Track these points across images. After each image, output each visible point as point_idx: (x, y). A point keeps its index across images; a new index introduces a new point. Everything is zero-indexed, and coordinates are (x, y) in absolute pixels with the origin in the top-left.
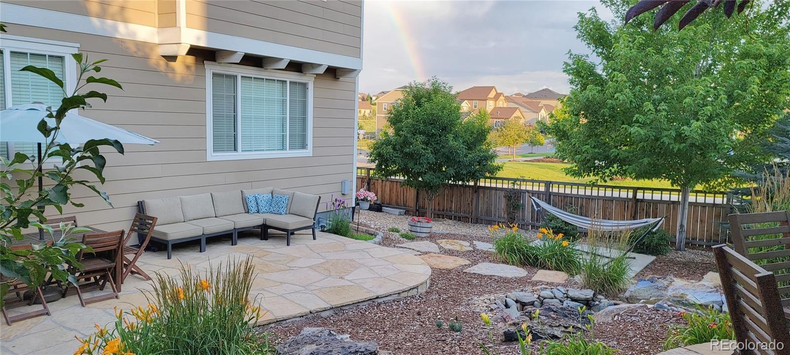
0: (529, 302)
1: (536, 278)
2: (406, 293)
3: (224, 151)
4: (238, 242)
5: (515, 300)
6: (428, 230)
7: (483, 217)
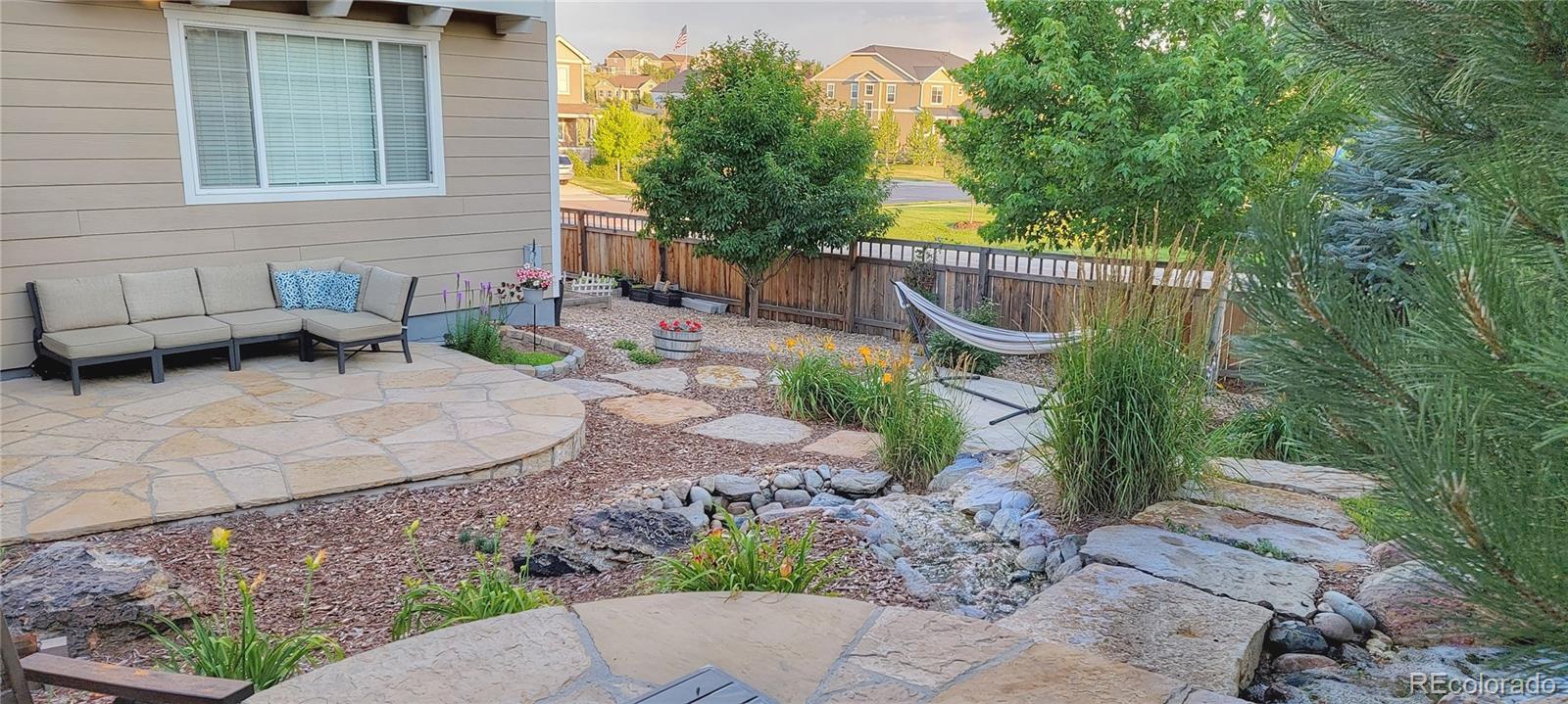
0: (740, 496)
1: (818, 447)
2: (488, 473)
3: (228, 184)
4: (242, 364)
5: (712, 490)
6: (690, 346)
7: (867, 321)
